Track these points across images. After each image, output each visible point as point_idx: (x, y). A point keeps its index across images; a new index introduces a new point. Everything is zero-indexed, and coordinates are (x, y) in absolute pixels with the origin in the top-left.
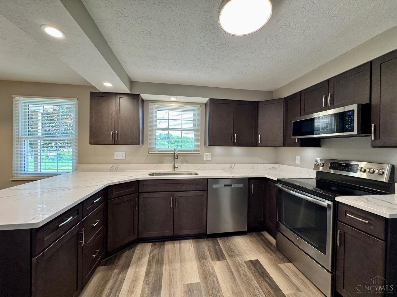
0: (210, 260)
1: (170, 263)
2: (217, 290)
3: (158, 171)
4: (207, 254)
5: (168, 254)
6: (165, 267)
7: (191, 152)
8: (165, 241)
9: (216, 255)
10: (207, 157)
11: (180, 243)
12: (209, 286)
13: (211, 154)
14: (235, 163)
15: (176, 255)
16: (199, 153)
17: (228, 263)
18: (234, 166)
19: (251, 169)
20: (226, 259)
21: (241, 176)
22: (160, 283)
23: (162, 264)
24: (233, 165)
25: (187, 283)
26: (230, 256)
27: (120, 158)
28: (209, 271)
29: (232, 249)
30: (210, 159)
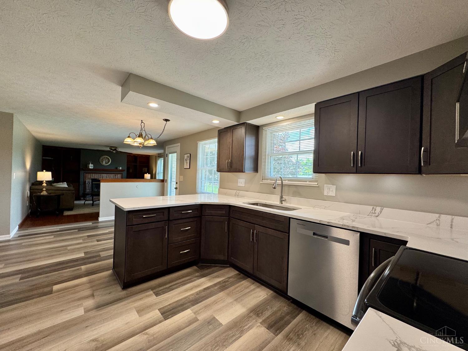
0: (261, 321)
1: (228, 294)
2: (225, 344)
4: (267, 313)
5: (236, 288)
6: (221, 294)
7: (306, 182)
8: (249, 277)
9: (273, 322)
10: (330, 190)
11: (258, 287)
12: (224, 335)
13: (335, 186)
14: (383, 206)
15: (240, 293)
16: (317, 183)
17: (273, 339)
18: (381, 212)
19: (428, 225)
20: (277, 336)
21: (345, 225)
23: (223, 290)
24: (378, 209)
25: (215, 316)
26: (287, 336)
27: (241, 185)
28: (244, 326)
29: (303, 334)
30: (332, 193)
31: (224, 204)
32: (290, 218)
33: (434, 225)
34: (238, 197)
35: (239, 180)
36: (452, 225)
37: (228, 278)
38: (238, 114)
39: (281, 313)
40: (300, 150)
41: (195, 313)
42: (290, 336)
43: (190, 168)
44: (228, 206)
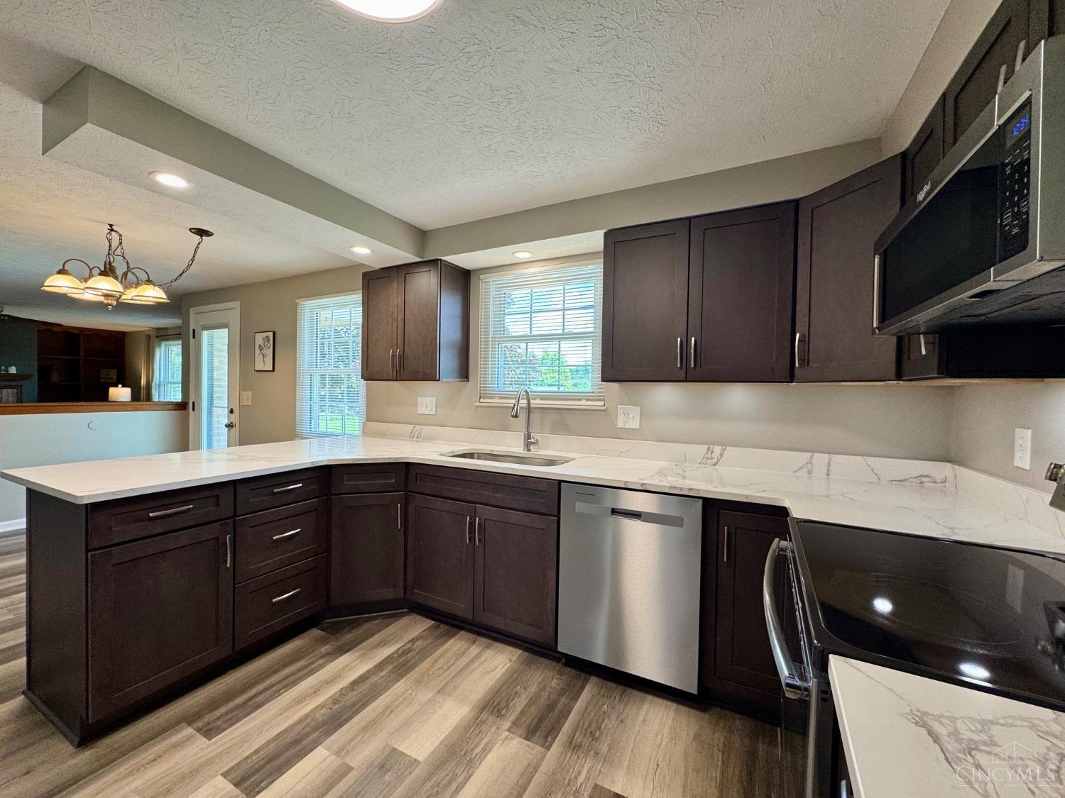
0: (507, 724)
1: (419, 682)
3: (487, 448)
4: (517, 704)
5: (436, 661)
6: (400, 687)
7: (580, 400)
8: (462, 629)
9: (536, 721)
10: (628, 418)
11: (487, 647)
12: (429, 784)
13: (639, 408)
14: (724, 445)
15: (447, 673)
16: (602, 403)
17: (543, 758)
18: (722, 455)
19: (795, 474)
20: (548, 748)
22: (353, 713)
23: (401, 676)
24: (717, 450)
25: (396, 746)
26: (571, 743)
27: (427, 412)
28: (473, 749)
29: (600, 727)
30: (634, 423)
31: (392, 461)
32: (560, 482)
33: (803, 473)
34: (417, 441)
35: (420, 400)
36: (828, 470)
37: (410, 641)
38: (421, 236)
39: (549, 695)
40: (563, 331)
41: (338, 754)
42: (576, 741)
43: (273, 370)
44: (404, 465)
